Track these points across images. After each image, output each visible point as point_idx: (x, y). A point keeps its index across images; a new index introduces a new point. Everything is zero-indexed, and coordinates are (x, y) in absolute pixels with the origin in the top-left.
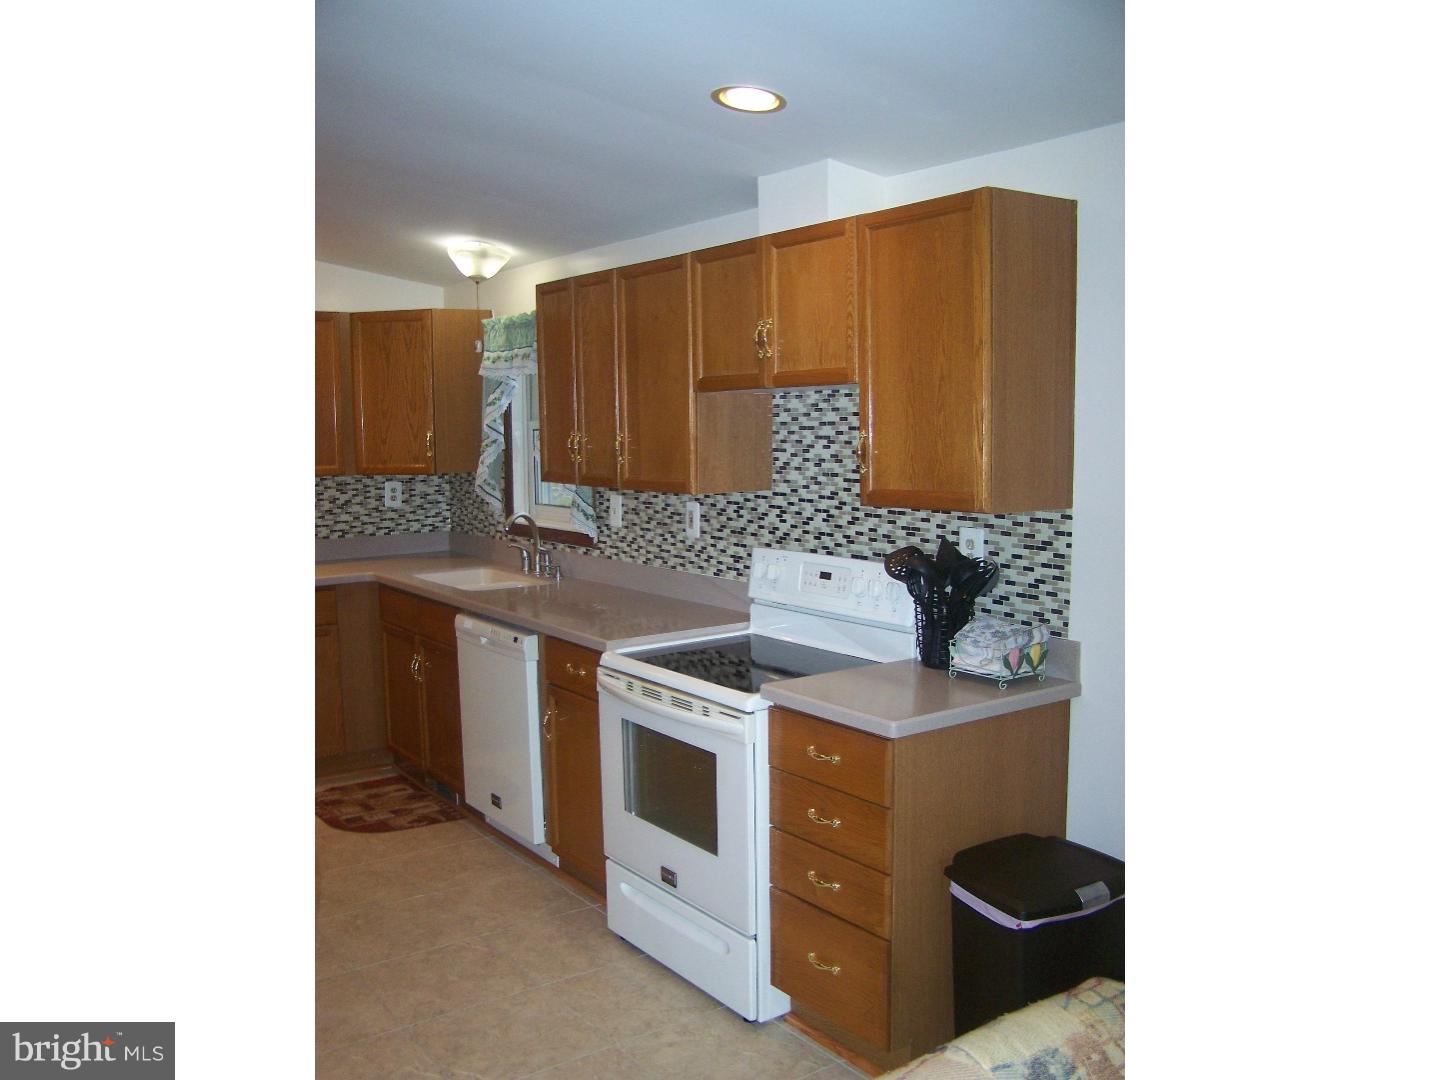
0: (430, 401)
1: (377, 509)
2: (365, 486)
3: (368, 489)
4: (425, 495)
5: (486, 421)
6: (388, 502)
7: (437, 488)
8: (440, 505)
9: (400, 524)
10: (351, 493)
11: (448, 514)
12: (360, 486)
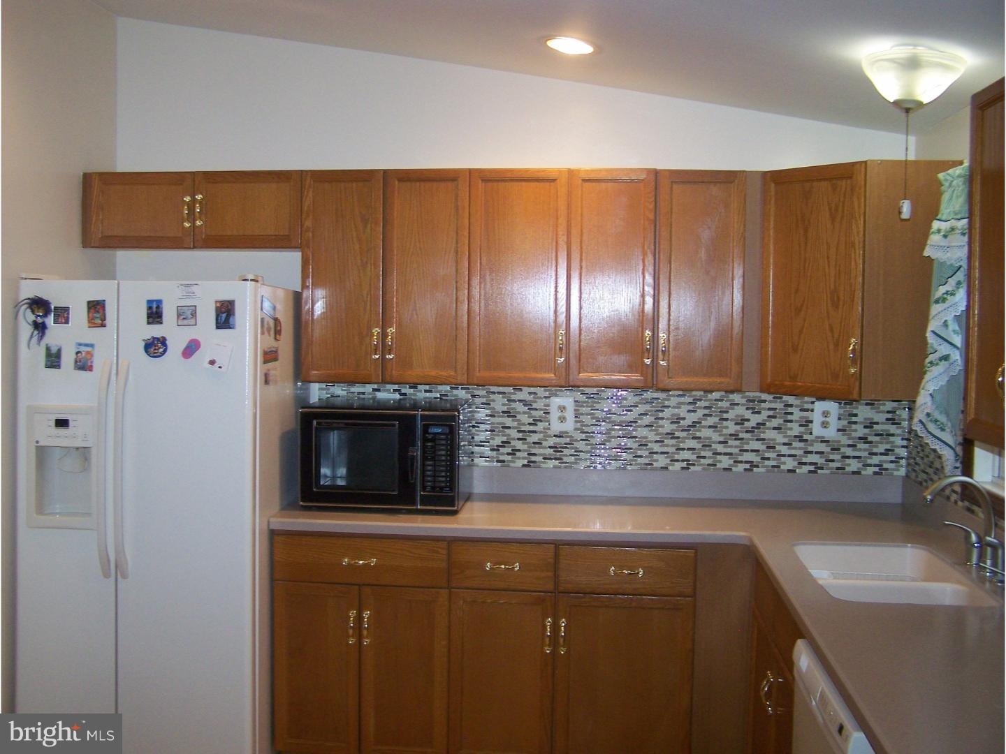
0: (859, 294)
1: (799, 438)
2: (787, 406)
3: (790, 410)
4: (870, 425)
5: (933, 325)
6: (817, 430)
7: (889, 416)
8: (891, 439)
9: (833, 461)
10: (765, 414)
11: (904, 453)
12: (779, 405)
